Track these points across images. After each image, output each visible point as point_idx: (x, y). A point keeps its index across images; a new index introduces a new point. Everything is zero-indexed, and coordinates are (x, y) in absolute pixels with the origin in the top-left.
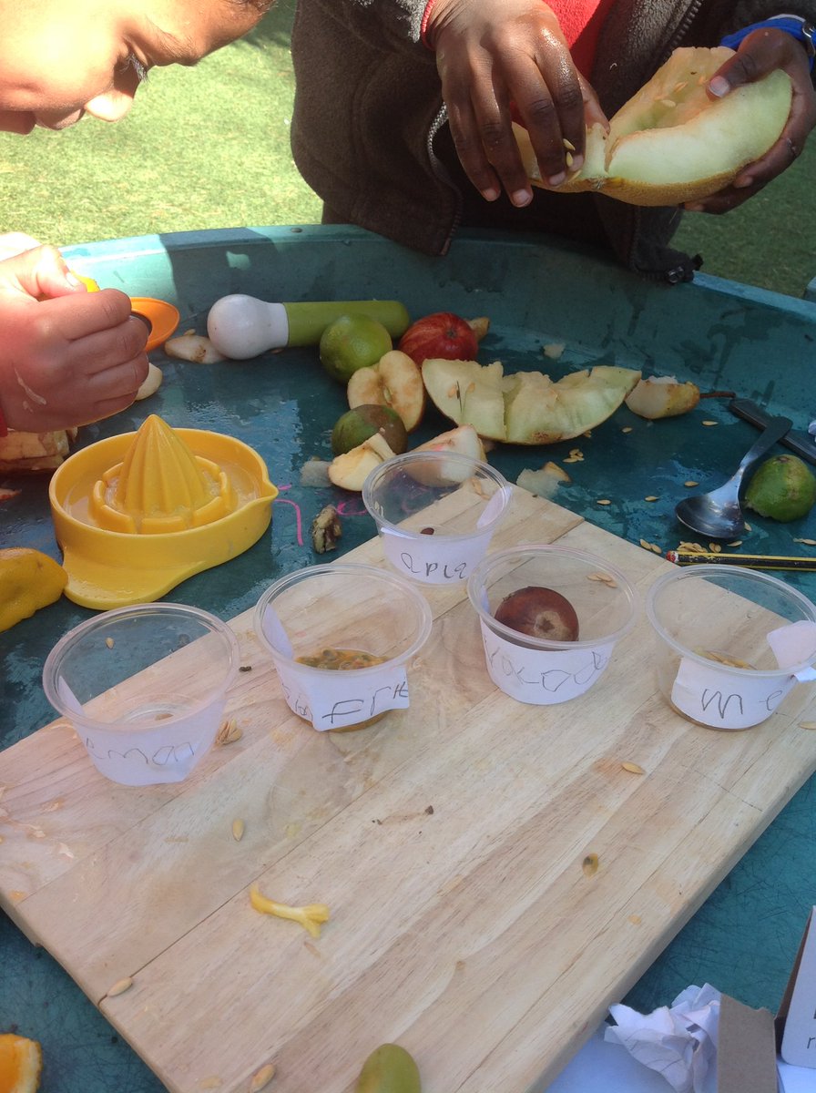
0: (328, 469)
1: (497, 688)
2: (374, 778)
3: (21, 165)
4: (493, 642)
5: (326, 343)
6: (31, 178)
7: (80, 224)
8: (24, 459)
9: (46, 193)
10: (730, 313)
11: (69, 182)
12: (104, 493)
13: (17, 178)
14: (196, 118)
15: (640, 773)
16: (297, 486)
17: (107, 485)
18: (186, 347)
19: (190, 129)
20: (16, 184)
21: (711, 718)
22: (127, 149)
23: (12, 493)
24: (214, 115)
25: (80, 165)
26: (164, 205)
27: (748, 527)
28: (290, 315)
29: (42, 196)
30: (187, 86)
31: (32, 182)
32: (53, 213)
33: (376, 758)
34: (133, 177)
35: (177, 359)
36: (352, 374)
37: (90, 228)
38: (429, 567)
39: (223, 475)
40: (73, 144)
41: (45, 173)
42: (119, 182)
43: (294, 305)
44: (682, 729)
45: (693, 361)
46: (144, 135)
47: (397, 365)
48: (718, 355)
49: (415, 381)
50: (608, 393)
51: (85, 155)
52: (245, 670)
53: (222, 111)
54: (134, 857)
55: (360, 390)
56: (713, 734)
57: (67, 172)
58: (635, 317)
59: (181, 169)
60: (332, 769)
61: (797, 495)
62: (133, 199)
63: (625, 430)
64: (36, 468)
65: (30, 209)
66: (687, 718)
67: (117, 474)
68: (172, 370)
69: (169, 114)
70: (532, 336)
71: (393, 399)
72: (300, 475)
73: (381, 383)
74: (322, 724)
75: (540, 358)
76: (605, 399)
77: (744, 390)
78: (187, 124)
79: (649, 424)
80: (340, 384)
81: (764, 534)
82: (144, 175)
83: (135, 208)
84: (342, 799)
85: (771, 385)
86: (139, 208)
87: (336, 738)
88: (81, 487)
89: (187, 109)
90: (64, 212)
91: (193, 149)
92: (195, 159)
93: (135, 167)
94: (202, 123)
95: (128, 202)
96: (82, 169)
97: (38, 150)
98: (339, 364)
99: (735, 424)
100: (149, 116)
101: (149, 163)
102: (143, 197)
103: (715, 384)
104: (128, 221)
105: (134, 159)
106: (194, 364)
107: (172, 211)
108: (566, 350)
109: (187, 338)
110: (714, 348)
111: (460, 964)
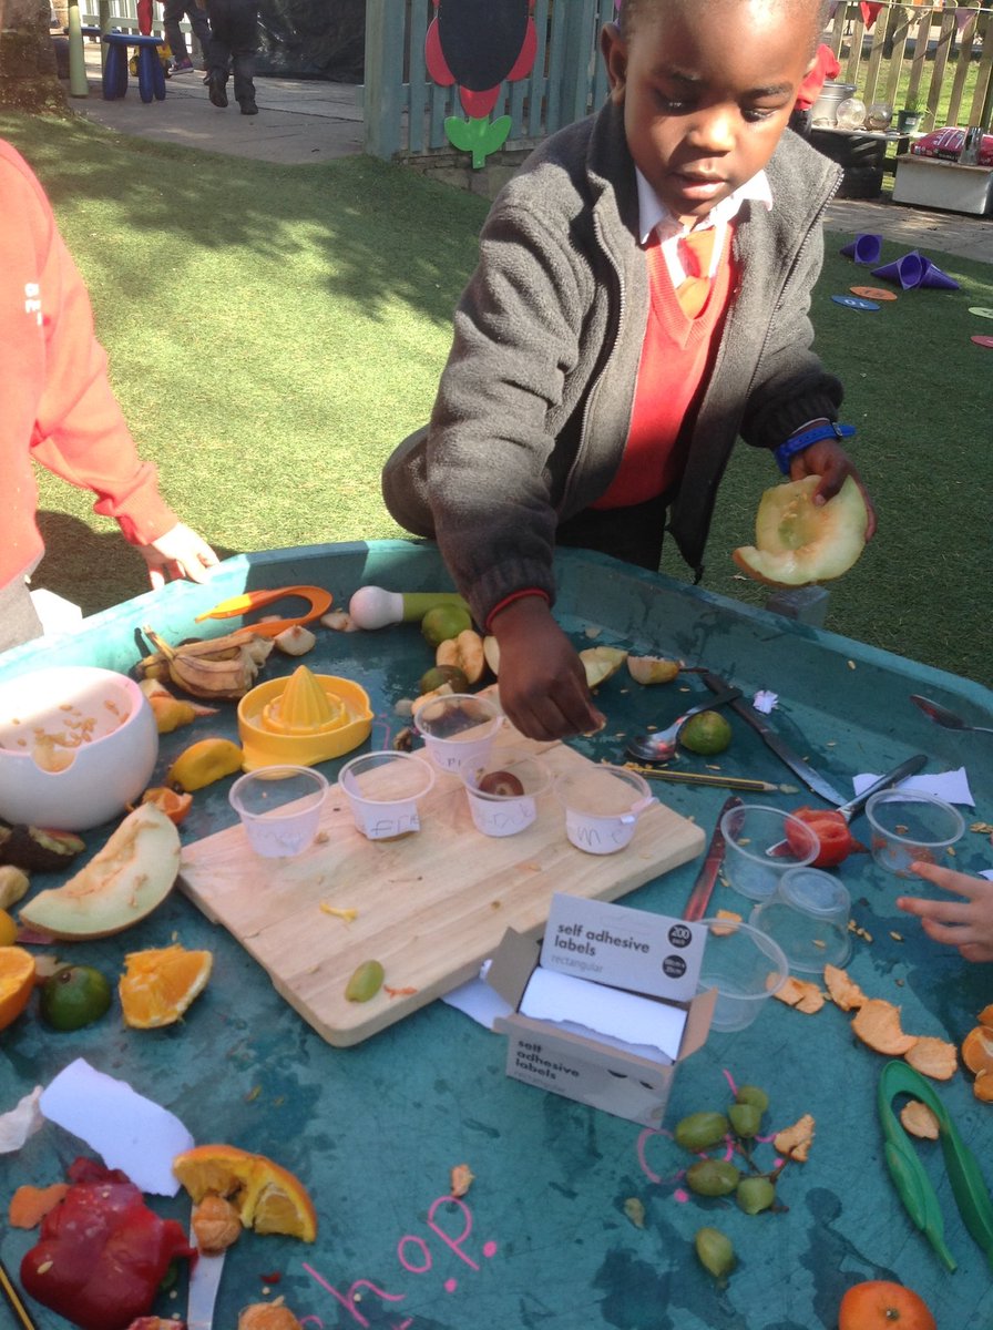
0: (411, 706)
1: (475, 827)
2: (395, 863)
3: (231, 442)
4: (472, 799)
5: (427, 622)
6: (239, 455)
7: (279, 500)
8: (225, 690)
9: (251, 470)
10: (706, 614)
11: (272, 460)
12: (270, 712)
13: (226, 454)
14: (392, 400)
15: (539, 870)
16: (391, 715)
17: (272, 707)
18: (335, 620)
19: (386, 410)
20: (225, 461)
21: (583, 845)
22: (326, 429)
23: (214, 711)
24: (410, 396)
25: (283, 443)
26: (353, 483)
27: (677, 756)
28: (405, 602)
29: (247, 472)
30: (387, 366)
31: (239, 459)
32: (255, 488)
33: (399, 855)
34: (329, 455)
35: (327, 628)
36: (440, 643)
37: (287, 503)
38: (449, 761)
39: (343, 705)
40: (278, 423)
41: (252, 450)
42: (316, 461)
43: (409, 595)
44: (572, 853)
45: (685, 646)
46: (343, 415)
47: (469, 639)
48: (699, 643)
49: (479, 651)
50: (602, 665)
51: (288, 434)
52: (337, 810)
53: (417, 392)
54: (266, 887)
55: (444, 655)
56: (588, 856)
57: (271, 450)
58: (647, 614)
59: (373, 449)
60: (374, 858)
61: (710, 737)
62: (326, 476)
63: (623, 691)
64: (231, 696)
65: (235, 484)
66: (576, 847)
67: (278, 701)
68: (323, 635)
69: (368, 395)
70: (581, 621)
71: (464, 661)
72: (395, 708)
73: (458, 651)
74: (372, 835)
75: (582, 637)
76: (599, 670)
77: (717, 668)
78: (383, 405)
79: (642, 688)
80: (433, 649)
81: (687, 761)
82: (339, 454)
83: (328, 485)
84: (376, 870)
85: (733, 666)
86: (332, 485)
87: (379, 844)
88: (255, 710)
89: (384, 390)
90: (265, 487)
91: (386, 429)
92: (387, 439)
93: (332, 447)
94: (397, 405)
95: (322, 479)
96: (284, 447)
97: (246, 428)
98: (432, 636)
99: (704, 692)
100: (349, 397)
101: (345, 443)
102: (336, 475)
103: (698, 662)
104: (320, 498)
105: (332, 438)
106: (340, 632)
107: (361, 489)
108: (602, 633)
109: (336, 614)
110: (697, 639)
111: (416, 938)
